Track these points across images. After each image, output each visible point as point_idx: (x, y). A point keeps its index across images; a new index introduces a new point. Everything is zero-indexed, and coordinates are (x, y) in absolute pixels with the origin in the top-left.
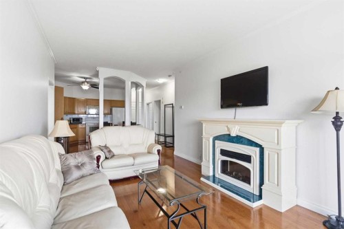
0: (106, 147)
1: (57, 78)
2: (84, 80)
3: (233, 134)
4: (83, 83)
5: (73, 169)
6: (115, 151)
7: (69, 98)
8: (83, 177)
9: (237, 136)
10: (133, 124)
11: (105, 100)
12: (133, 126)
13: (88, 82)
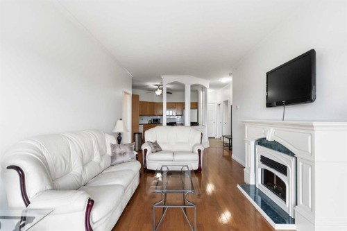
0: (156, 143)
1: (134, 87)
2: (157, 87)
3: (269, 139)
4: (156, 89)
5: (118, 155)
6: (163, 147)
7: (150, 103)
8: (123, 162)
9: (275, 141)
10: (193, 124)
11: (167, 103)
12: (194, 127)
13: (160, 89)
